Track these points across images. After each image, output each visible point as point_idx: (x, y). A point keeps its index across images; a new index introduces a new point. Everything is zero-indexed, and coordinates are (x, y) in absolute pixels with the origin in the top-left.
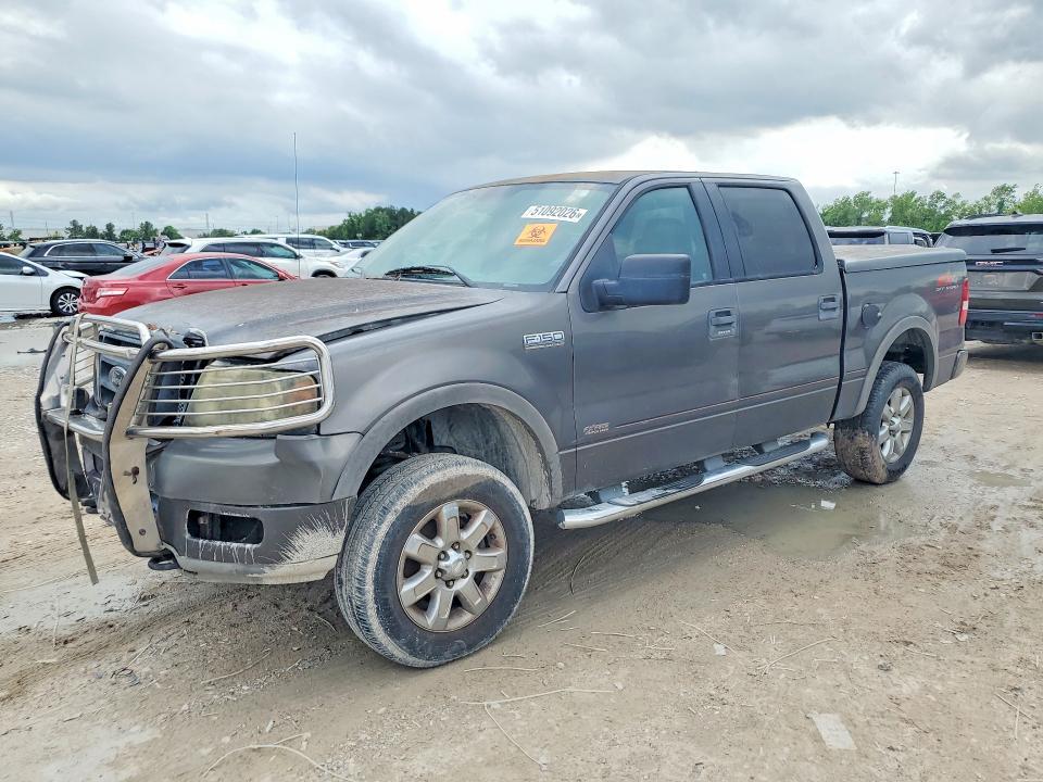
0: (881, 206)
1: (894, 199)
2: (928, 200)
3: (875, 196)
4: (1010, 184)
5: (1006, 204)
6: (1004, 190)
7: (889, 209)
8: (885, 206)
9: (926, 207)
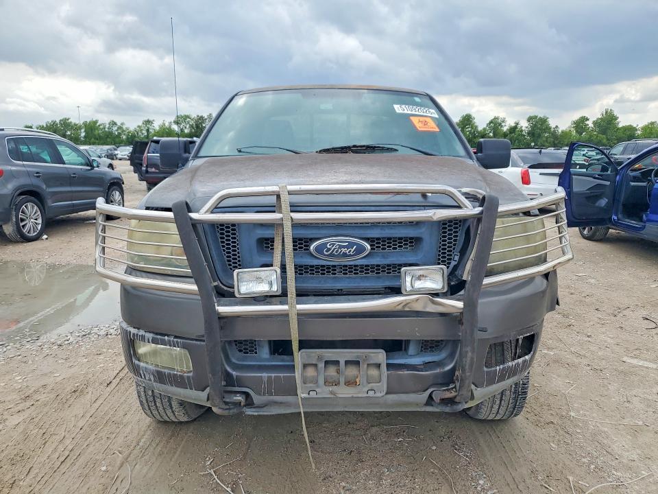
0: (77, 128)
1: (85, 123)
2: (107, 126)
3: (73, 120)
4: (151, 119)
5: (150, 130)
6: (148, 122)
7: (83, 130)
8: (80, 128)
9: (106, 129)
